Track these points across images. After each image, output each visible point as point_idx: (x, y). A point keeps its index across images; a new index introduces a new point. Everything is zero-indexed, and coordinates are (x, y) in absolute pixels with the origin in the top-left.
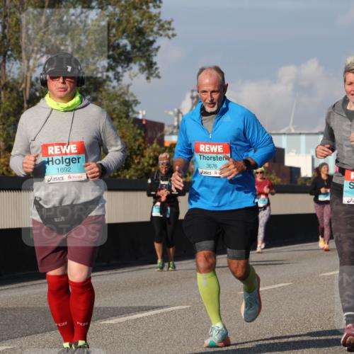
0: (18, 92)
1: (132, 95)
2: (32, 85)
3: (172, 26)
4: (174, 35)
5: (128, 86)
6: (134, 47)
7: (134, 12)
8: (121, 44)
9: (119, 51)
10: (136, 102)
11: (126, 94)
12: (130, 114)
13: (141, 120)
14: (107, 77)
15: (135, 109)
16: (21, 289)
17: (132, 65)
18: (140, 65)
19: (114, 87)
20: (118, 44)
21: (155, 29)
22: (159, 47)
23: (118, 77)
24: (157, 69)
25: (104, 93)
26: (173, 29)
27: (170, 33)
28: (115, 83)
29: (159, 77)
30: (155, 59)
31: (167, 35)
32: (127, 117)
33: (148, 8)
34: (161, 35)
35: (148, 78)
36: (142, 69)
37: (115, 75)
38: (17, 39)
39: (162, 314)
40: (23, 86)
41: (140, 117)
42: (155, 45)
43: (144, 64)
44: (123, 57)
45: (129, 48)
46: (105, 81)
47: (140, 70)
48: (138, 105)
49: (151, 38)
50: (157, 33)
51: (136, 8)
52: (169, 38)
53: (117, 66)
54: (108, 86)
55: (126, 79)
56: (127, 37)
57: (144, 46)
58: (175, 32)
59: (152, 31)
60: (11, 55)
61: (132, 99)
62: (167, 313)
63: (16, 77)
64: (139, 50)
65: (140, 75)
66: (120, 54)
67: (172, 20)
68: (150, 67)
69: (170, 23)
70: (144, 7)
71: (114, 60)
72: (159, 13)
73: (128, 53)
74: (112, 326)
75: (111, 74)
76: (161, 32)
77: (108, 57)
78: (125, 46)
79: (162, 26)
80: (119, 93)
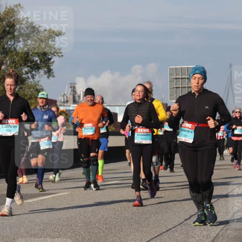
1: (41, 86)
4: (62, 56)
5: (38, 81)
6: (41, 61)
9: (34, 64)
10: (43, 90)
11: (38, 85)
14: (28, 76)
17: (40, 70)
18: (44, 70)
19: (31, 82)
20: (33, 60)
22: (54, 61)
23: (33, 78)
24: (53, 72)
25: (26, 85)
26: (61, 53)
27: (60, 55)
28: (31, 80)
29: (54, 77)
30: (52, 68)
31: (59, 56)
34: (55, 56)
35: (48, 77)
36: (45, 73)
39: (55, 197)
42: (52, 60)
43: (46, 70)
44: (36, 67)
45: (39, 62)
46: (27, 78)
47: (44, 73)
49: (50, 57)
50: (53, 55)
53: (32, 71)
54: (28, 82)
55: (37, 78)
56: (38, 56)
57: (46, 61)
58: (63, 54)
59: (51, 53)
61: (40, 88)
62: (58, 196)
64: (44, 62)
65: (44, 76)
66: (34, 65)
68: (49, 72)
69: (60, 50)
71: (31, 68)
73: (38, 64)
74: (29, 203)
75: (29, 75)
76: (55, 54)
77: (28, 67)
78: (37, 61)
79: (56, 51)
80: (34, 85)
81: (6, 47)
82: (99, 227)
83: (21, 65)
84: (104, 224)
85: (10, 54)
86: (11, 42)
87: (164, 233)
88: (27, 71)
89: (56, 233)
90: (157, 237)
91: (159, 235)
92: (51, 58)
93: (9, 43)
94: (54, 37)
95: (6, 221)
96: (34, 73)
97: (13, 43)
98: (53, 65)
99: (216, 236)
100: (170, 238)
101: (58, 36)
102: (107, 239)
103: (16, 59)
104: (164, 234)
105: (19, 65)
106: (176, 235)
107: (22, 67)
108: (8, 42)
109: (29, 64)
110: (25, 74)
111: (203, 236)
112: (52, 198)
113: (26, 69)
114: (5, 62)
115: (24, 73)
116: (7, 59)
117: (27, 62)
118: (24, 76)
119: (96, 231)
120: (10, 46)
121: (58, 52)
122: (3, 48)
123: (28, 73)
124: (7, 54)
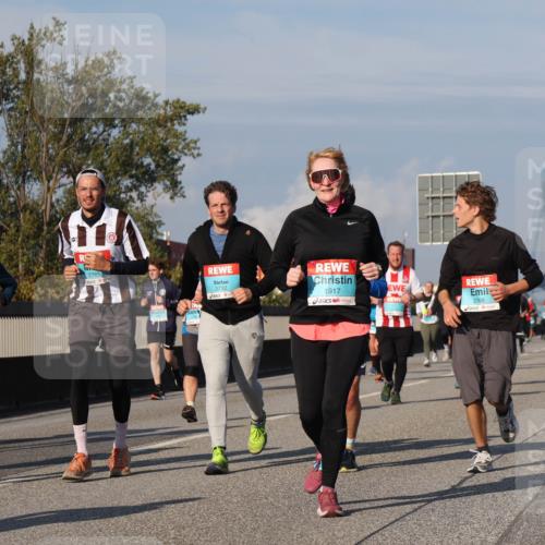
0: (38, 214)
1: (156, 215)
2: (52, 206)
3: (198, 144)
4: (199, 155)
5: (152, 207)
6: (158, 166)
7: (158, 129)
8: (145, 163)
9: (142, 170)
10: (160, 223)
11: (150, 215)
12: (154, 235)
13: (166, 242)
14: (131, 197)
15: (159, 230)
16: (40, 419)
17: (156, 184)
18: (165, 184)
19: (137, 208)
20: (142, 163)
21: (180, 147)
22: (184, 166)
23: (141, 198)
24: (182, 188)
26: (199, 148)
27: (196, 152)
28: (138, 204)
29: (184, 197)
30: (179, 178)
31: (192, 155)
33: (173, 125)
34: (186, 154)
35: (172, 198)
36: (166, 189)
37: (138, 195)
38: (37, 159)
40: (43, 208)
41: (165, 238)
42: (180, 164)
43: (168, 183)
45: (153, 167)
46: (128, 201)
47: (164, 189)
48: (162, 226)
49: (176, 157)
50: (182, 152)
51: (160, 126)
52: (194, 157)
53: (140, 186)
54: (131, 206)
55: (149, 200)
56: (151, 155)
57: (168, 164)
58: (201, 152)
59: (177, 149)
60: (31, 176)
61: (156, 220)
63: (36, 198)
64: (164, 168)
65: (164, 195)
66: (144, 173)
67: (199, 140)
68: (174, 187)
69: (196, 142)
70: (169, 124)
71: (138, 180)
72: (185, 131)
73: (152, 172)
75: (134, 194)
76: (186, 151)
77: (131, 177)
78: (149, 165)
79: (188, 145)
80: (142, 214)
81: (87, 137)
82: (276, 504)
83: (117, 175)
84: (284, 497)
85: (91, 153)
86: (97, 126)
87: (408, 514)
88: (130, 185)
89: (188, 518)
90: (393, 522)
91: (397, 520)
92: (179, 159)
93: (94, 129)
94: (185, 116)
95: (84, 493)
96: (143, 189)
97: (101, 129)
98: (183, 172)
99: (515, 521)
100: (420, 525)
101: (192, 113)
102: (291, 529)
104: (407, 518)
105: (112, 174)
106: (433, 518)
107: (119, 178)
108: (90, 128)
109: (134, 172)
110: (126, 192)
111: (489, 520)
113: (127, 182)
115: (123, 190)
117: (128, 168)
118: (123, 196)
119: (268, 512)
120: (96, 136)
121: (191, 147)
122: (82, 140)
123: (131, 190)
124: (88, 152)
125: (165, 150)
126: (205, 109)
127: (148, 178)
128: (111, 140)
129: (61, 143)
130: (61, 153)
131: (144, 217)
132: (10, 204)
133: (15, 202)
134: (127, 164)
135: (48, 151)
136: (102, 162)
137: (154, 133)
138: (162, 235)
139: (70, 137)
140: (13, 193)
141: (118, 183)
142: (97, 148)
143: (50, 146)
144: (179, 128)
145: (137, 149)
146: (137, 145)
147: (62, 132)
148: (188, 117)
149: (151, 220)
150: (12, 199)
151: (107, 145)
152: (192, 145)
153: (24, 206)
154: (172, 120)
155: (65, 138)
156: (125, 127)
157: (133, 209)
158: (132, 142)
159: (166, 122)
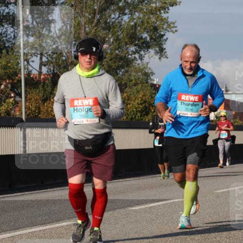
1: (150, 69)
3: (175, 25)
4: (176, 31)
5: (148, 63)
6: (151, 38)
7: (152, 16)
8: (144, 37)
9: (141, 41)
10: (153, 74)
11: (146, 68)
12: (149, 81)
13: (156, 85)
14: (135, 57)
15: (152, 78)
17: (150, 50)
18: (155, 50)
19: (138, 64)
20: (142, 37)
21: (165, 27)
22: (167, 39)
23: (141, 58)
24: (165, 52)
25: (132, 68)
26: (176, 27)
27: (174, 29)
28: (139, 61)
29: (167, 58)
30: (164, 46)
31: (172, 31)
32: (147, 82)
33: (161, 13)
34: (169, 31)
35: (160, 58)
36: (156, 53)
37: (139, 56)
38: (79, 34)
39: (167, 204)
41: (155, 83)
42: (165, 38)
43: (157, 49)
44: (144, 45)
45: (148, 39)
46: (133, 60)
47: (155, 53)
48: (154, 75)
49: (162, 33)
50: (166, 30)
51: (153, 14)
52: (174, 33)
53: (140, 51)
54: (135, 63)
55: (146, 59)
56: (147, 32)
57: (157, 38)
58: (177, 29)
59: (163, 28)
61: (150, 71)
62: (170, 203)
64: (155, 40)
65: (155, 56)
66: (143, 43)
67: (176, 21)
68: (161, 51)
69: (174, 24)
70: (158, 13)
71: (139, 47)
72: (168, 17)
73: (148, 42)
74: (136, 211)
75: (137, 56)
76: (169, 29)
77: (135, 45)
78: (146, 38)
79: (170, 25)
80: (142, 68)
81: (108, 21)
83: (126, 44)
84: (226, 238)
85: (111, 30)
86: (115, 14)
88: (134, 50)
92: (164, 35)
93: (113, 16)
94: (168, 8)
96: (142, 53)
97: (117, 16)
98: (166, 43)
101: (172, 6)
103: (120, 35)
105: (123, 43)
107: (128, 46)
108: (110, 15)
109: (137, 42)
110: (131, 55)
112: (164, 205)
113: (133, 48)
114: (107, 39)
115: (130, 53)
116: (110, 36)
117: (133, 40)
118: (130, 56)
120: (114, 20)
121: (171, 26)
122: (106, 22)
123: (135, 53)
124: (109, 30)
125: (156, 29)
126: (180, 2)
127: (146, 46)
128: (123, 23)
129: (93, 25)
130: (93, 31)
131: (142, 69)
132: (63, 61)
133: (66, 60)
134: (133, 37)
135: (85, 29)
136: (117, 36)
137: (149, 18)
138: (154, 80)
139: (98, 21)
140: (65, 54)
141: (127, 48)
142: (114, 28)
143: (87, 26)
144: (164, 15)
145: (139, 28)
146: (139, 26)
147: (94, 18)
148: (170, 8)
149: (147, 71)
150: (64, 58)
151: (121, 25)
152: (172, 25)
153: (71, 62)
154: (160, 10)
155: (95, 21)
156: (131, 14)
157: (136, 65)
158: (136, 24)
159: (156, 11)
